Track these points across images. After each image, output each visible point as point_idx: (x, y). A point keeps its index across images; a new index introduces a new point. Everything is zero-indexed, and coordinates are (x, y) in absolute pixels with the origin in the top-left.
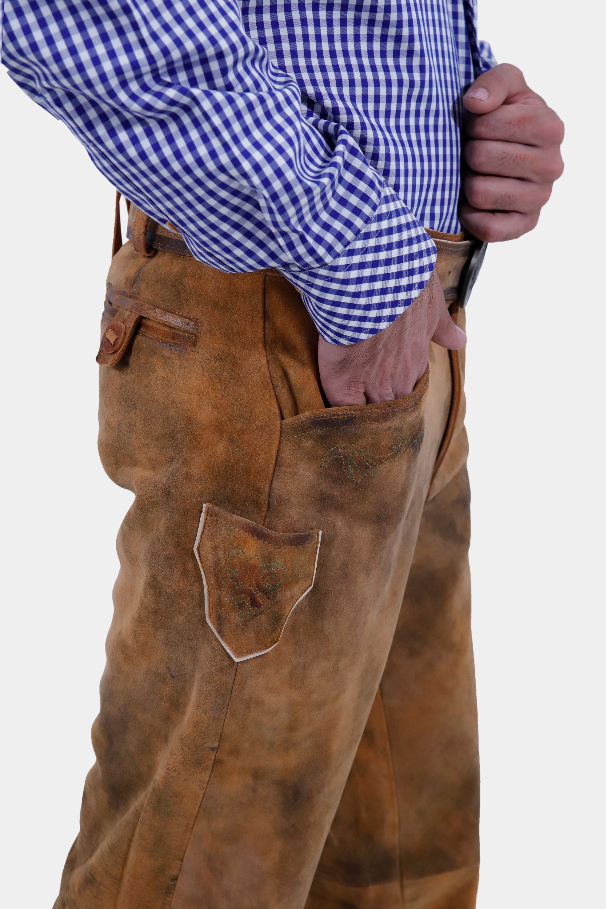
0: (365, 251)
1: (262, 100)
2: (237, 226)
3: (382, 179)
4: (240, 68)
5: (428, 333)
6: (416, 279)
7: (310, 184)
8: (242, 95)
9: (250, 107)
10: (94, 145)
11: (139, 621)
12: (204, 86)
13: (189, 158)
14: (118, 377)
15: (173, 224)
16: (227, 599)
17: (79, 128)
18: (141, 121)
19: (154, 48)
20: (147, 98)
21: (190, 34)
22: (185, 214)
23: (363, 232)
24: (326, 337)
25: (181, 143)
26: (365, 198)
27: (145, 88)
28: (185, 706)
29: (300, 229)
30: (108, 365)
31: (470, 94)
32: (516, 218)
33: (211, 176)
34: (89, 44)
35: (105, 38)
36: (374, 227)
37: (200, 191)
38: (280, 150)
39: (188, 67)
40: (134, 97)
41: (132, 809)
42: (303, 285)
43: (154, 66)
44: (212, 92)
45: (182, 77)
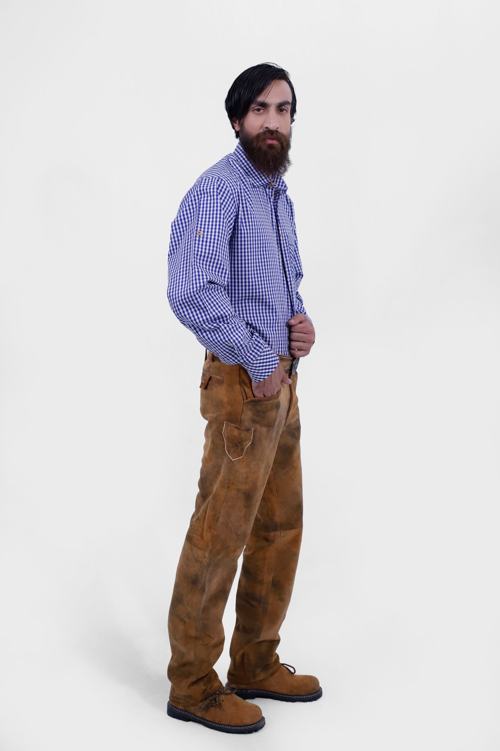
0: (261, 360)
1: (235, 326)
2: (230, 354)
3: (265, 343)
4: (231, 319)
5: (279, 380)
6: (274, 366)
7: (246, 344)
8: (231, 325)
9: (233, 327)
10: (198, 336)
11: (210, 452)
12: (222, 323)
13: (219, 339)
14: (205, 392)
15: (216, 354)
16: (230, 445)
17: (195, 332)
18: (208, 331)
19: (211, 315)
20: (210, 326)
21: (219, 312)
22: (219, 351)
23: (260, 355)
24: (253, 380)
25: (217, 336)
26: (260, 347)
27: (209, 324)
28: (221, 473)
29: (245, 355)
30: (202, 388)
31: (290, 321)
32: (303, 351)
33: (224, 343)
34: (197, 315)
35: (200, 313)
36: (262, 354)
37: (221, 346)
38: (239, 337)
39: (219, 319)
40: (207, 326)
41: (208, 500)
42: (246, 368)
43: (211, 319)
44: (224, 324)
45: (218, 321)
